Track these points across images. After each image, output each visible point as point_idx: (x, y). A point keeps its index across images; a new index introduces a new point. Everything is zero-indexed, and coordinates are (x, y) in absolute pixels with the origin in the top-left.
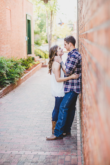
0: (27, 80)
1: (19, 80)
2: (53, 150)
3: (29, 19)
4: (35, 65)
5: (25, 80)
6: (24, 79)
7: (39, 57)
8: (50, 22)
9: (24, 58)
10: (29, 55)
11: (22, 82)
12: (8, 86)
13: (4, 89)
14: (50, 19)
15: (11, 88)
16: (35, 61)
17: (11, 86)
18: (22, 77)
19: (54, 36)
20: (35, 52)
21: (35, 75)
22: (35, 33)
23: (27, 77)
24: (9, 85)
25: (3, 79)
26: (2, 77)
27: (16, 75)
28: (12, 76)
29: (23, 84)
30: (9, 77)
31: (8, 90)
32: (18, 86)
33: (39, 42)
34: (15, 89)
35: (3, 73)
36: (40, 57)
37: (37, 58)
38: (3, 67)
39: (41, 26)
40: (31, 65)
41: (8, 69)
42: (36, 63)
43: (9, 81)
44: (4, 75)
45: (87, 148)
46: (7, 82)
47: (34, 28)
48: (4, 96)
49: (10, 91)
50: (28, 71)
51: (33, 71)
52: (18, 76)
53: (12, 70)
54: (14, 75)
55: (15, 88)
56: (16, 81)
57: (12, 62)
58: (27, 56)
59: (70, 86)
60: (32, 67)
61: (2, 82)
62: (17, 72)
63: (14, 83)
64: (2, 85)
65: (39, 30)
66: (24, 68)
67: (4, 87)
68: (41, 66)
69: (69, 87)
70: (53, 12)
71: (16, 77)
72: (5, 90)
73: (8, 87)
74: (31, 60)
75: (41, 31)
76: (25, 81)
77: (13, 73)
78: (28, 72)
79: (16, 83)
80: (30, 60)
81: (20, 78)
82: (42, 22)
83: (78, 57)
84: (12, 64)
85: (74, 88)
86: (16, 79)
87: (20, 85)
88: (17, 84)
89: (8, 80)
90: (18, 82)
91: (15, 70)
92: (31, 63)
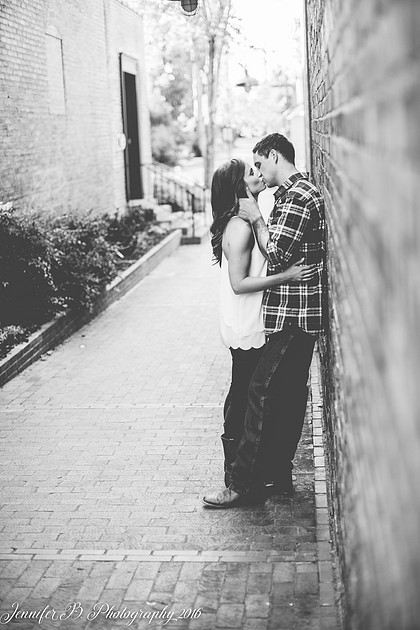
0: (128, 294)
1: (98, 293)
2: (228, 545)
3: (132, 71)
4: (159, 238)
5: (124, 293)
6: (118, 290)
7: (168, 207)
8: (205, 80)
9: (116, 215)
10: (135, 203)
11: (112, 301)
12: (58, 315)
13: (46, 327)
14: (207, 69)
15: (71, 322)
16: (158, 224)
17: (70, 316)
18: (109, 282)
19: (222, 129)
20: (155, 192)
21: (156, 274)
22: (155, 121)
23: (128, 283)
24: (64, 313)
27: (90, 277)
28: (74, 280)
29: (114, 307)
30: (62, 284)
31: (63, 332)
32: (95, 314)
33: (170, 153)
34: (85, 326)
35: (42, 271)
36: (175, 208)
37: (163, 213)
38: (41, 249)
39: (174, 95)
40: (141, 238)
41: (58, 255)
42: (159, 230)
43: (63, 299)
44: (46, 276)
45: (351, 534)
46: (56, 301)
47: (149, 101)
48: (49, 352)
49: (69, 336)
50: (131, 262)
51: (148, 260)
52: (97, 280)
53: (73, 256)
54: (82, 276)
55: (87, 322)
56: (88, 297)
57: (73, 227)
58: (128, 207)
59: (285, 309)
60: (144, 245)
62: (92, 266)
63: (83, 304)
65: (170, 108)
66: (116, 247)
67: (47, 321)
68: (178, 241)
69: (282, 312)
70: (218, 43)
71: (90, 283)
72: (48, 331)
73: (61, 319)
74: (143, 219)
75: (175, 115)
76: (123, 298)
77: (77, 270)
78: (130, 265)
79: (90, 306)
80: (138, 221)
81: (104, 287)
82: (178, 79)
83: (311, 199)
84: (71, 237)
85: (300, 316)
86: (88, 288)
87: (103, 313)
88: (93, 307)
89: (60, 293)
90: (95, 299)
91: (84, 257)
92: (141, 229)
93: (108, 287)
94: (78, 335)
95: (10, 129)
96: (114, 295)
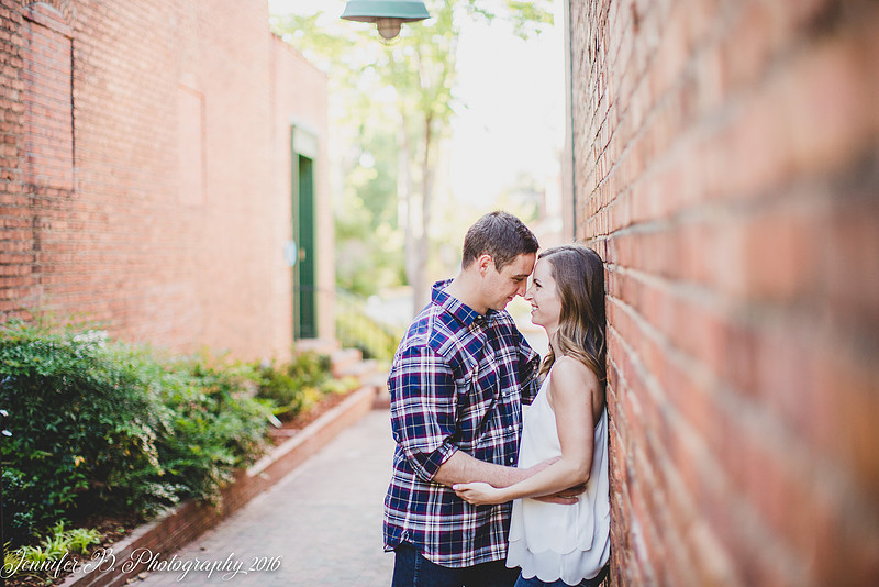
0: (283, 483)
1: (232, 480)
3: (308, 152)
4: (335, 399)
5: (275, 480)
6: (265, 476)
7: (355, 354)
9: (274, 361)
10: (306, 345)
11: (256, 494)
12: (163, 514)
13: (139, 532)
14: (420, 157)
15: (185, 526)
16: (337, 377)
17: (183, 515)
18: (253, 462)
20: (338, 330)
21: (330, 454)
23: (285, 465)
24: (173, 511)
25: (139, 474)
26: (130, 459)
27: (220, 454)
28: (194, 457)
29: (258, 502)
30: (171, 465)
31: (168, 541)
32: (228, 513)
33: (364, 280)
34: (209, 534)
35: (140, 441)
36: (366, 355)
37: (346, 361)
38: (142, 406)
39: (375, 197)
40: (309, 398)
41: (167, 417)
42: (339, 387)
43: (171, 488)
44: (146, 448)
46: (159, 490)
47: (335, 200)
48: (142, 576)
49: (179, 548)
50: (290, 432)
51: (319, 432)
52: (231, 460)
53: (195, 421)
54: (207, 452)
55: (212, 526)
56: (214, 486)
57: (198, 375)
58: (294, 352)
60: (315, 408)
61: (130, 491)
62: (223, 437)
63: (205, 496)
64: (132, 508)
65: (366, 216)
66: (268, 410)
67: (142, 522)
68: (367, 404)
70: (436, 125)
71: (219, 464)
72: (145, 539)
73: (167, 522)
74: (314, 369)
76: (275, 489)
77: (200, 443)
78: (288, 437)
79: (218, 500)
80: (307, 371)
81: (243, 471)
84: (195, 393)
86: (215, 472)
87: (241, 512)
88: (224, 502)
89: (167, 478)
90: (227, 491)
91: (211, 422)
92: (312, 384)
93: (251, 471)
94: (194, 546)
95: (112, 220)
96: (261, 485)
